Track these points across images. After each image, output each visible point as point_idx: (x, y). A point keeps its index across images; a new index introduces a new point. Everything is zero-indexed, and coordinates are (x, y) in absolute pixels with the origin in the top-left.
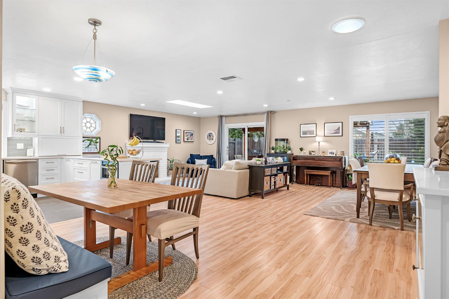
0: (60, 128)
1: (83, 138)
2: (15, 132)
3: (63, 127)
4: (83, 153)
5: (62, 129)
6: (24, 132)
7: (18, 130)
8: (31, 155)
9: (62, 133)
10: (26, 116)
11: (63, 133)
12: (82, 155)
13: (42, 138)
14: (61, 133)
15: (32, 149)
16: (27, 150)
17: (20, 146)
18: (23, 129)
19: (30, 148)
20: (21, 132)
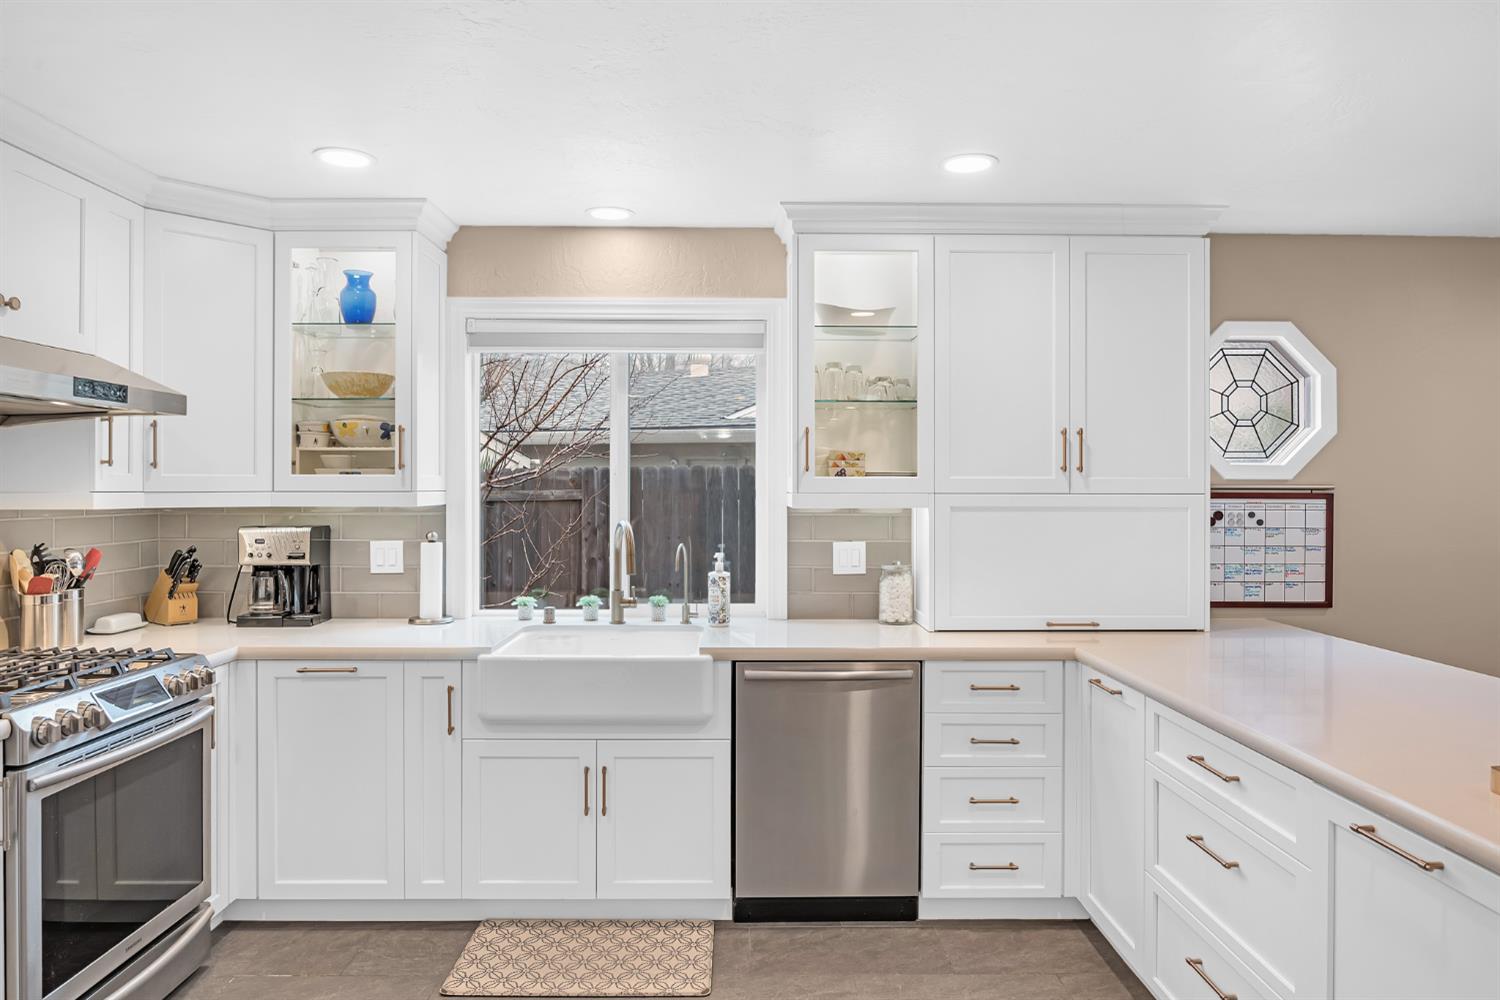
0: (1061, 437)
1: (1214, 496)
2: (812, 479)
3: (1080, 433)
4: (1214, 605)
5: (1074, 439)
6: (859, 473)
7: (831, 463)
8: (903, 620)
9: (1075, 473)
10: (872, 378)
11: (1081, 469)
12: (1207, 628)
13: (953, 509)
14: (1064, 469)
15: (907, 576)
16: (879, 582)
17: (849, 557)
18: (852, 455)
19: (892, 573)
20: (842, 473)
